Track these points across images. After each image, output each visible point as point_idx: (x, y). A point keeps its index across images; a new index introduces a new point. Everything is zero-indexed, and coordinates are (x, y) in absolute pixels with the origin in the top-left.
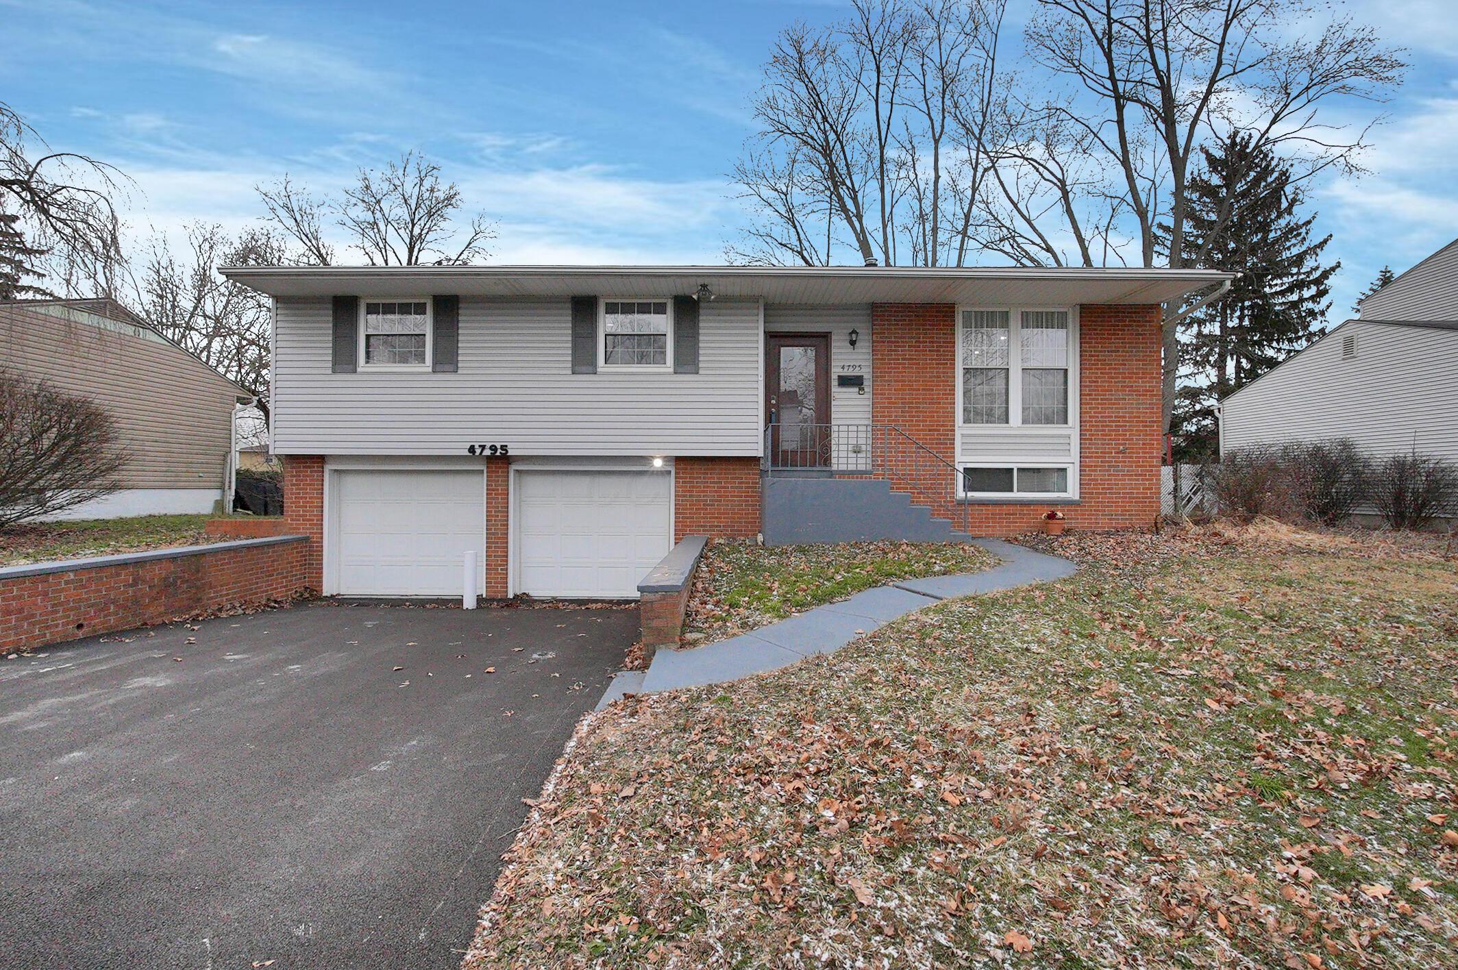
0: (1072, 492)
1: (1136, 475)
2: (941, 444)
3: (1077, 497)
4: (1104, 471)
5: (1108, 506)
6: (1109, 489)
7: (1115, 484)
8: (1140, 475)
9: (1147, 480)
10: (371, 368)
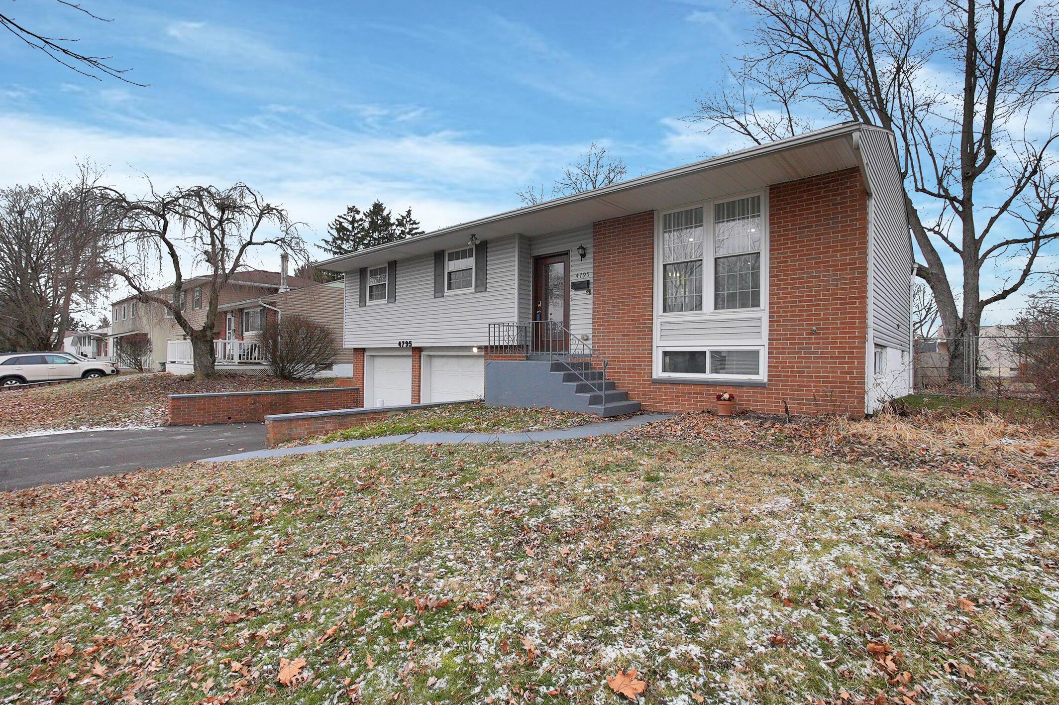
0: (762, 376)
1: (832, 358)
2: (641, 331)
3: (766, 380)
4: (794, 353)
5: (798, 390)
6: (799, 372)
7: (807, 367)
8: (837, 358)
9: (847, 363)
10: (375, 302)
